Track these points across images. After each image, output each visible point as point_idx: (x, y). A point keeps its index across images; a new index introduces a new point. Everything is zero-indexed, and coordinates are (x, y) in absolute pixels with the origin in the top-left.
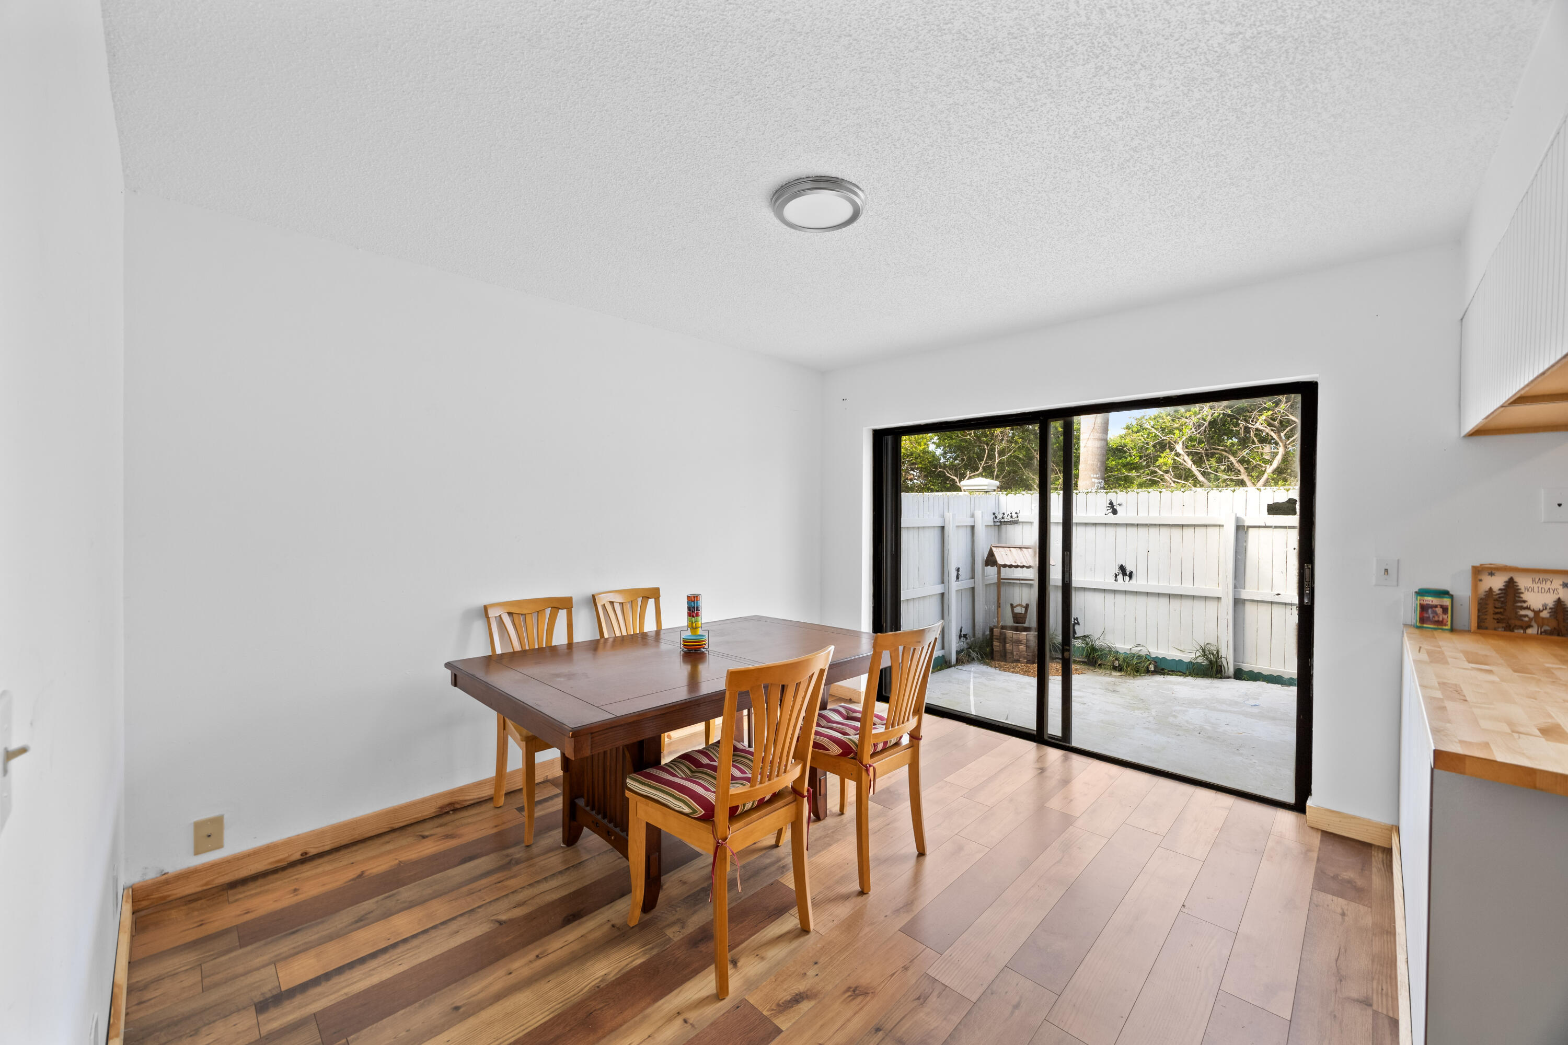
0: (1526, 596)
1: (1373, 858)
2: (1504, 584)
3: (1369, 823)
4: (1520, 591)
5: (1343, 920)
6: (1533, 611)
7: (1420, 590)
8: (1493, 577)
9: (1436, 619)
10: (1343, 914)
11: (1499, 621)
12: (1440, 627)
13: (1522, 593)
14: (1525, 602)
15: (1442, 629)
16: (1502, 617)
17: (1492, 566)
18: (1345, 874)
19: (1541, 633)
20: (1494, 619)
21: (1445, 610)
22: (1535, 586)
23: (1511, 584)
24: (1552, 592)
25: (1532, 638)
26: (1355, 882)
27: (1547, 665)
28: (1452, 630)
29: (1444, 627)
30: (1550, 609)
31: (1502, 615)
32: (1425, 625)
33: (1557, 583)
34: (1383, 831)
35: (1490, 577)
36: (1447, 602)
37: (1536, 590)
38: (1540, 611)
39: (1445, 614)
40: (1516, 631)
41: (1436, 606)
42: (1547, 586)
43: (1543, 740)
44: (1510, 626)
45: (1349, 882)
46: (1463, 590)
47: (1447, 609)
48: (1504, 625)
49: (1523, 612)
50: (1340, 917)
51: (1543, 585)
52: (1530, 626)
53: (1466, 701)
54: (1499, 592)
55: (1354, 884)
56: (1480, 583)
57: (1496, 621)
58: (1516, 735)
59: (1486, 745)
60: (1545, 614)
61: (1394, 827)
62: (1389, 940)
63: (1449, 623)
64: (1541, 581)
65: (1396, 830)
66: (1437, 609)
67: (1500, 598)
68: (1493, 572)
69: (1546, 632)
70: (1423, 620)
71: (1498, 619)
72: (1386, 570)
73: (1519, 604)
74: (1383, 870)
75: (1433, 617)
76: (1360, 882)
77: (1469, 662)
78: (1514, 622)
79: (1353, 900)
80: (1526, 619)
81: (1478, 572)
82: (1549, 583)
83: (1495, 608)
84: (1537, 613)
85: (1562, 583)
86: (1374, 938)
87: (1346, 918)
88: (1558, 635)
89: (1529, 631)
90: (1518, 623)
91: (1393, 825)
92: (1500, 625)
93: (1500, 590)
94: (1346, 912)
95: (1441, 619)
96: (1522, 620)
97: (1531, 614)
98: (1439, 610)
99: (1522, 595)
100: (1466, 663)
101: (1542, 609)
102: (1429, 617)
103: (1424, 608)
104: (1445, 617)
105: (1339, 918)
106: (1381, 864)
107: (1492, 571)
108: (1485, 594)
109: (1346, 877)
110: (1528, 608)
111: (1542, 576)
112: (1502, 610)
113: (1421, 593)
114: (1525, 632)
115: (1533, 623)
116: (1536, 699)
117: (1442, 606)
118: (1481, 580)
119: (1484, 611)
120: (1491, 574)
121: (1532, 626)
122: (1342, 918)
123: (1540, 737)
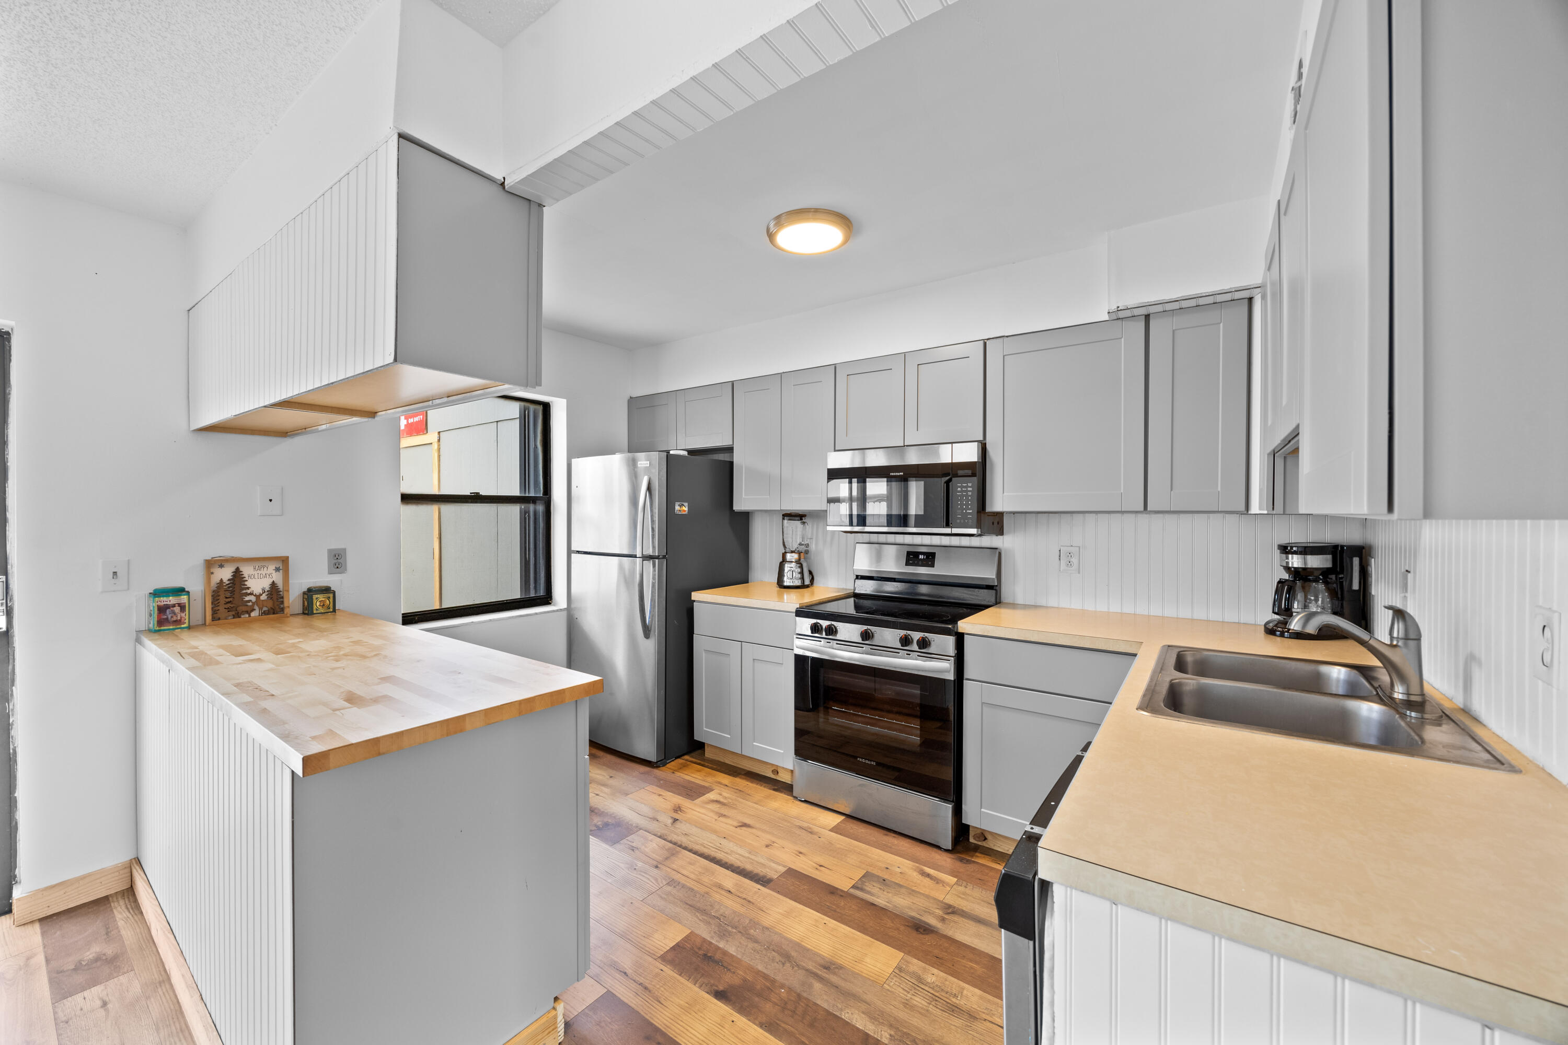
0: (250, 583)
1: (114, 910)
2: (232, 574)
3: (102, 873)
4: (245, 579)
5: (107, 1011)
6: (255, 595)
7: (155, 590)
8: (223, 568)
9: (175, 618)
10: (105, 1004)
11: (229, 610)
12: (178, 626)
13: (247, 581)
14: (248, 588)
15: (181, 628)
16: (232, 606)
17: (221, 558)
18: (88, 953)
19: (262, 613)
20: (225, 608)
21: (182, 607)
22: (256, 573)
23: (237, 573)
24: (268, 576)
25: (255, 620)
26: (104, 955)
27: (291, 641)
28: (189, 628)
29: (183, 626)
30: (267, 591)
31: (232, 604)
32: (162, 628)
33: (271, 568)
34: (121, 872)
35: (220, 568)
36: (184, 599)
37: (256, 577)
38: (261, 595)
39: (183, 612)
40: (242, 616)
41: (174, 606)
42: (264, 572)
43: (355, 709)
44: (238, 613)
45: (97, 959)
46: (196, 586)
47: (185, 606)
48: (233, 613)
49: (247, 598)
50: (102, 1010)
51: (262, 572)
52: (253, 610)
53: (273, 695)
54: (229, 582)
55: (104, 958)
56: (212, 576)
57: (227, 610)
58: (337, 712)
59: (331, 733)
60: (264, 597)
61: (134, 861)
62: (164, 990)
63: (187, 621)
64: (260, 568)
65: (137, 863)
66: (175, 608)
67: (229, 588)
68: (223, 564)
69: (265, 613)
70: (161, 623)
71: (228, 608)
72: (115, 573)
73: (244, 591)
74: (130, 916)
75: (172, 617)
76: (109, 951)
77: (236, 656)
78: (241, 609)
79: (110, 977)
80: (250, 604)
81: (211, 564)
82: (265, 569)
83: (226, 598)
84: (258, 597)
85: (275, 568)
86: (148, 1002)
87: (110, 1006)
88: (274, 613)
89: (253, 614)
90: (244, 608)
91: (131, 860)
92: (231, 613)
93: (229, 580)
94: (107, 1000)
95: (179, 618)
96: (247, 605)
97: (253, 598)
98: (177, 609)
99: (246, 583)
100: (233, 657)
101: (261, 593)
102: (167, 618)
103: (162, 609)
104: (183, 615)
105: (102, 1012)
106: (126, 910)
107: (221, 563)
108: (216, 586)
109: (91, 956)
110: (251, 594)
111: (260, 564)
112: (231, 599)
113: (157, 593)
114: (250, 616)
115: (256, 607)
116: (315, 675)
117: (179, 605)
118: (212, 573)
119: (216, 602)
120: (221, 566)
121: (255, 610)
122: (105, 1010)
123: (352, 707)
